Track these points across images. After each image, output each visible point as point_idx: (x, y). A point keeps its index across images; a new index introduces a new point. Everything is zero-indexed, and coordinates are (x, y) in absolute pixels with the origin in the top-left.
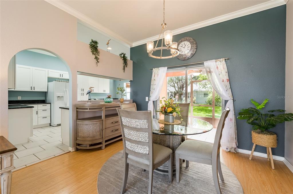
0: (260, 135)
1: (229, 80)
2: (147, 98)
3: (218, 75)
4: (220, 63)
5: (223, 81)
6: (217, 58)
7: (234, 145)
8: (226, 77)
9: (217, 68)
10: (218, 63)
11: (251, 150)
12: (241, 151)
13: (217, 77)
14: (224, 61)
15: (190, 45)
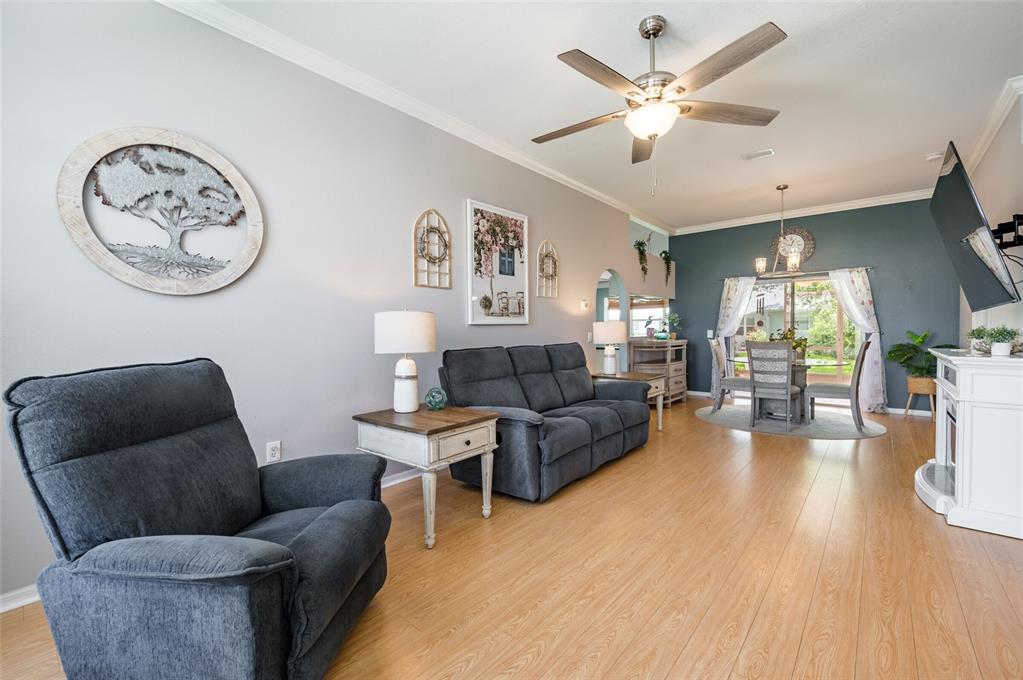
0: (918, 380)
1: (874, 302)
2: (710, 333)
3: (854, 292)
4: (857, 274)
5: (863, 303)
6: (852, 266)
7: (881, 400)
8: (867, 297)
9: (853, 282)
10: (855, 274)
11: (905, 408)
12: (891, 410)
13: (853, 297)
14: (864, 272)
15: (802, 242)
